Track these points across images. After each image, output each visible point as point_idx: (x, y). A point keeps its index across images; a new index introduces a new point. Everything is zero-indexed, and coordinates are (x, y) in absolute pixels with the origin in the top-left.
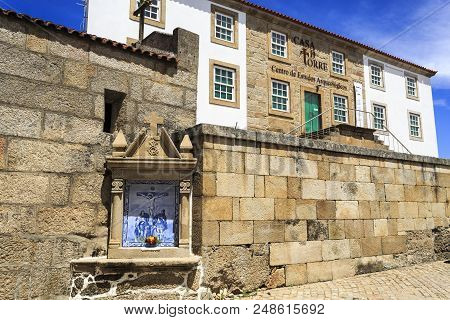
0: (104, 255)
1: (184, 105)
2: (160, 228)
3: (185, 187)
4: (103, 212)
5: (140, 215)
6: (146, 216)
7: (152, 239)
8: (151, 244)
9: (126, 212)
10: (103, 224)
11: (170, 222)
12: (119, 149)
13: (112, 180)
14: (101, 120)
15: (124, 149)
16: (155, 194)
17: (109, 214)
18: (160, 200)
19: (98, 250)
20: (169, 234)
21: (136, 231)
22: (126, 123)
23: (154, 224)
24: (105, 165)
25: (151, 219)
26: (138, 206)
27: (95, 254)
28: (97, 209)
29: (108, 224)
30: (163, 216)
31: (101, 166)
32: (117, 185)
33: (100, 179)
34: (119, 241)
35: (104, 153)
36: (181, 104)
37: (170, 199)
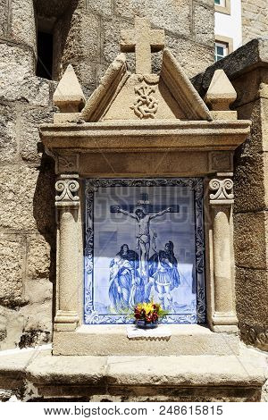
0: (46, 341)
1: (193, 33)
2: (164, 281)
3: (222, 189)
4: (40, 249)
5: (120, 254)
6: (133, 256)
7: (148, 308)
8: (146, 320)
9: (89, 249)
10: (42, 276)
11: (185, 269)
12: (67, 107)
13: (55, 178)
14: (27, 47)
15: (79, 106)
16: (151, 209)
17: (53, 252)
18: (162, 222)
19: (33, 332)
20: (185, 297)
21: (112, 289)
22: (81, 58)
23: (151, 273)
24: (40, 147)
25: (143, 263)
26: (113, 235)
27: (26, 341)
28: (25, 242)
29: (52, 275)
30: (168, 255)
31: (31, 148)
32: (67, 188)
33: (31, 177)
34: (75, 314)
35: (36, 120)
36: (187, 33)
37: (185, 219)
